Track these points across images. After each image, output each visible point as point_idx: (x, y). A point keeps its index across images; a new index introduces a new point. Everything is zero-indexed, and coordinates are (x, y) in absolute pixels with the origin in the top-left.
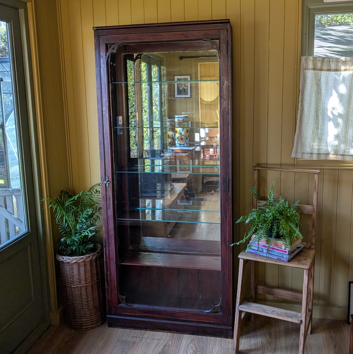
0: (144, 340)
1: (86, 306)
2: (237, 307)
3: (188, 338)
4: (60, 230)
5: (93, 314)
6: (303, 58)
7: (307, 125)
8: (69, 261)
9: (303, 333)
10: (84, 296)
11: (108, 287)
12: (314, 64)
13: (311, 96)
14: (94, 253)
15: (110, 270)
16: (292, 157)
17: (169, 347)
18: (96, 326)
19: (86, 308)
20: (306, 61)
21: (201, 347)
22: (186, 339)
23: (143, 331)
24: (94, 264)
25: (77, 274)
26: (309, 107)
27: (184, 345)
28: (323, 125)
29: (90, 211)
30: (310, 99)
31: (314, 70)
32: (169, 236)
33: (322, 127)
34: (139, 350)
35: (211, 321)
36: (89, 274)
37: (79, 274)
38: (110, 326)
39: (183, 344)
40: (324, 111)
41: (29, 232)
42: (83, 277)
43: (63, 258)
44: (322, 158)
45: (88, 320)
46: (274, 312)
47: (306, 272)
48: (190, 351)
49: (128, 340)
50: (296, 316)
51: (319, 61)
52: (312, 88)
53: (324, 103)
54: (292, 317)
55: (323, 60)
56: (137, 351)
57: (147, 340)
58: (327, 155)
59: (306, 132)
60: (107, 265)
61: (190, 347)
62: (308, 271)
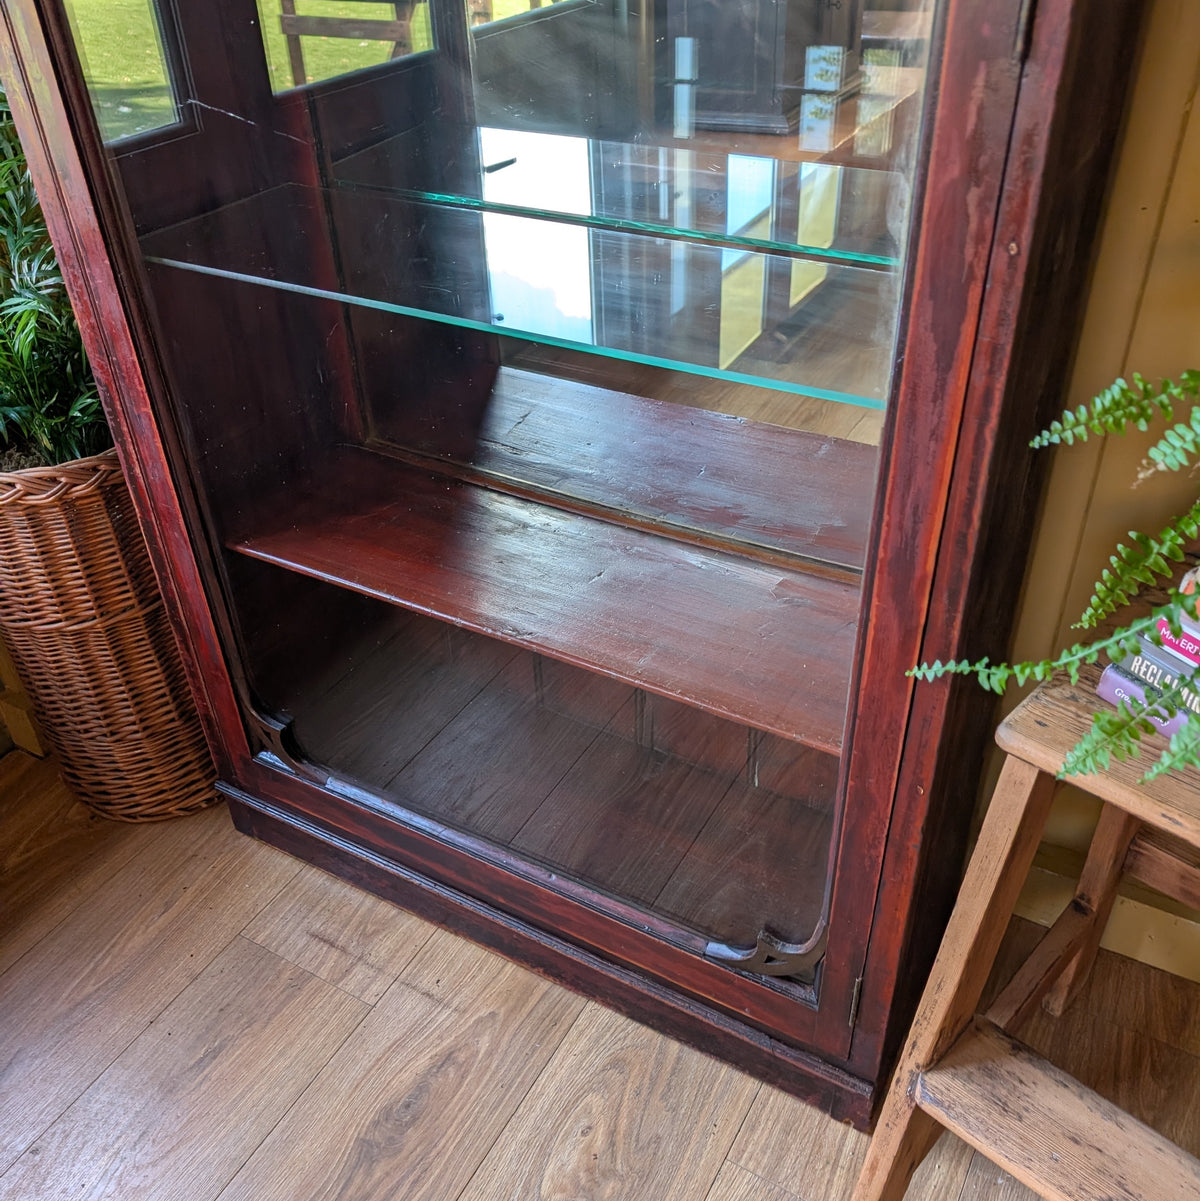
0: (359, 973)
1: (102, 726)
3: (597, 1041)
5: (150, 764)
14: (87, 463)
15: (175, 572)
17: (467, 1072)
18: (182, 813)
19: (105, 735)
22: (587, 1040)
24: (102, 522)
27: (551, 1091)
38: (244, 829)
39: (552, 1076)
45: (129, 786)
49: (282, 951)
56: (281, 1054)
57: (374, 979)
60: (157, 544)
61: (577, 1121)
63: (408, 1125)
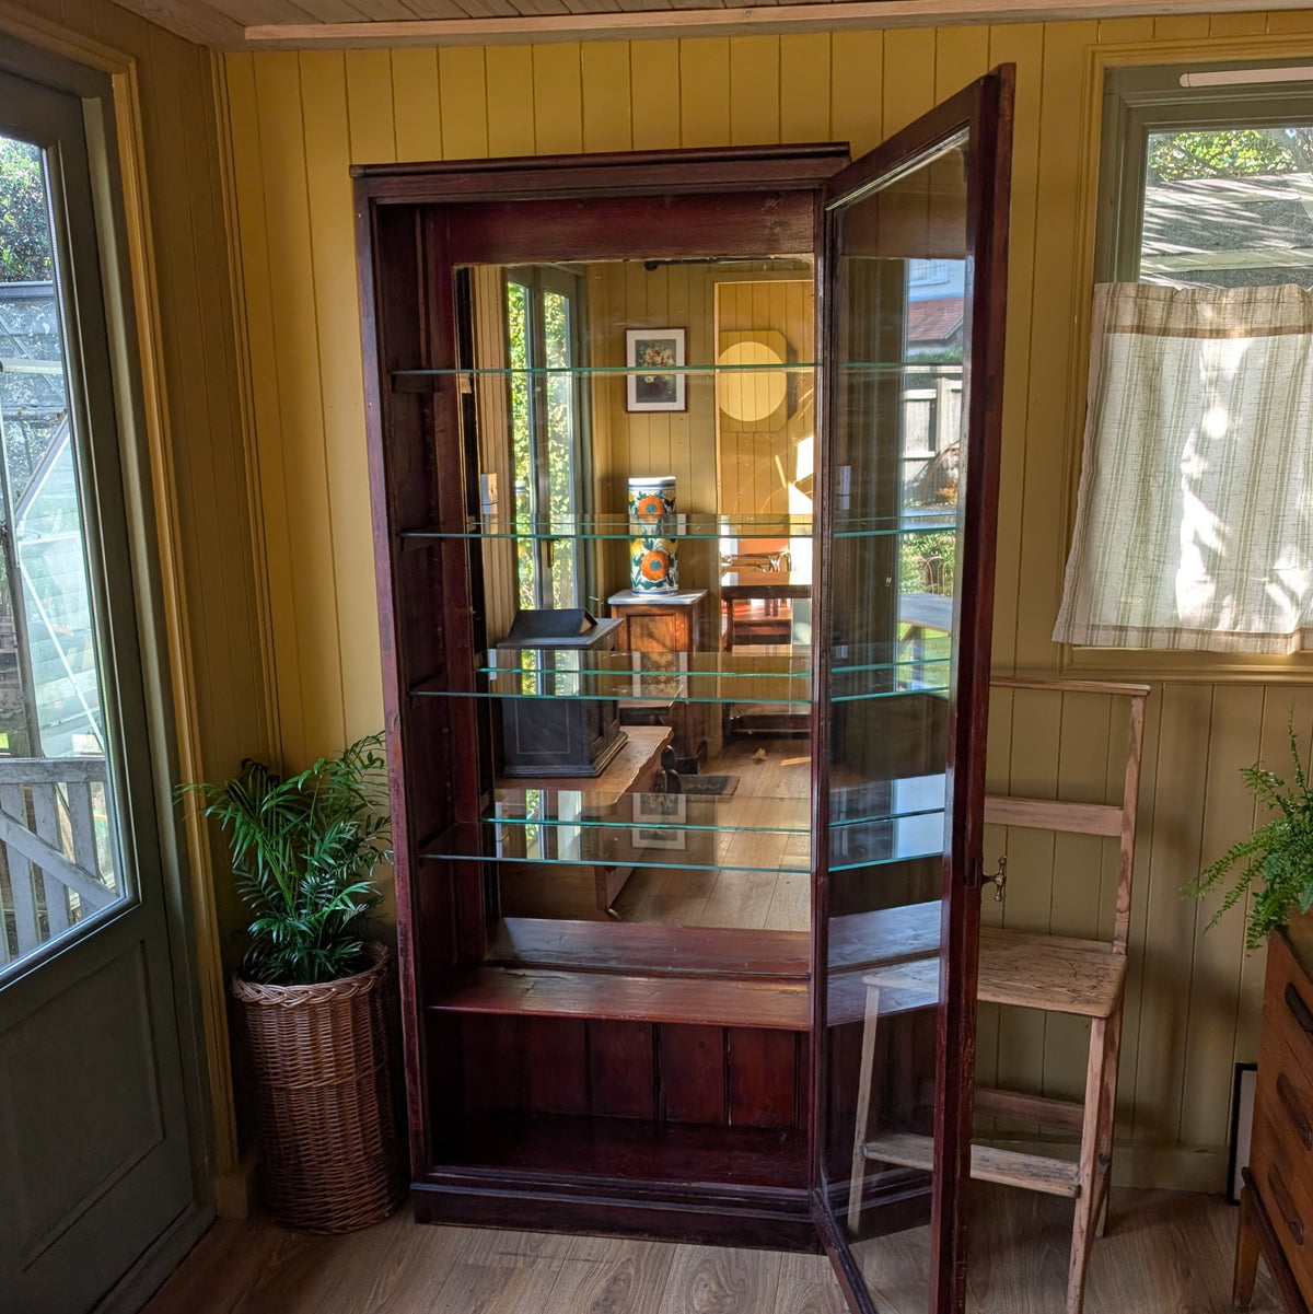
0: (541, 1263)
1: (339, 1155)
2: (856, 1150)
3: (691, 1256)
4: (243, 895)
5: (362, 1181)
6: (1103, 289)
7: (1109, 529)
8: (277, 1000)
9: (1084, 1226)
10: (333, 1122)
11: (417, 1090)
12: (1140, 313)
13: (1125, 423)
14: (365, 974)
16: (1053, 639)
17: (629, 1283)
18: (374, 1222)
19: (340, 1161)
20: (1112, 301)
21: (736, 1282)
22: (685, 1256)
23: (536, 1236)
24: (366, 1012)
25: (307, 1046)
26: (1119, 464)
27: (678, 1276)
28: (1163, 530)
29: (348, 829)
30: (1123, 438)
31: (1138, 332)
32: (611, 910)
33: (1162, 536)
34: (528, 1294)
36: (347, 1046)
37: (315, 1044)
38: (423, 1219)
39: (676, 1272)
40: (1169, 480)
41: (135, 901)
42: (327, 1055)
43: (259, 992)
44: (1160, 643)
45: (347, 1201)
46: (986, 1163)
47: (1098, 1030)
48: (701, 1298)
49: (487, 1263)
50: (1060, 1174)
51: (1159, 300)
52: (1129, 396)
53: (1169, 450)
54: (1048, 1176)
55: (1172, 297)
56: (520, 1298)
57: (552, 1262)
58: (1175, 632)
59: (1104, 554)
61: (698, 1283)
62: (1104, 1022)
63: (612, 1304)
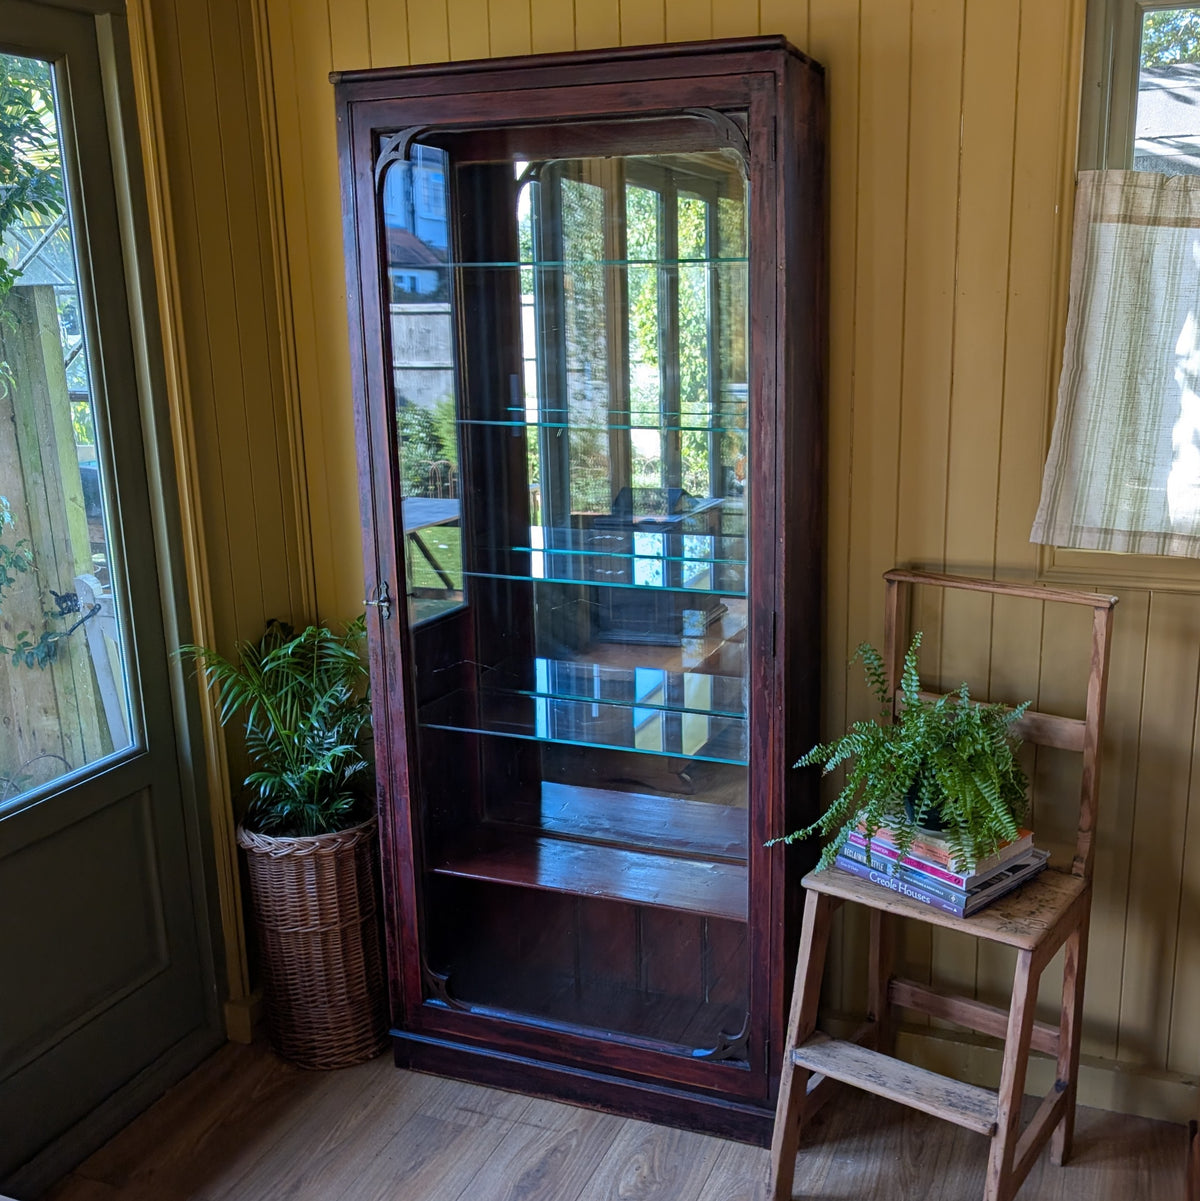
0: (494, 1122)
1: (324, 997)
2: (787, 1054)
3: (636, 1133)
4: (252, 747)
5: (346, 1023)
6: (1087, 177)
7: (1094, 428)
8: (267, 849)
9: (999, 1167)
10: (318, 966)
11: (394, 941)
12: (1127, 201)
13: (1110, 318)
14: (351, 831)
15: (398, 888)
16: (1031, 541)
17: (566, 1156)
18: (358, 1062)
19: (325, 1003)
20: (1098, 189)
21: (668, 1168)
22: (632, 1132)
23: (500, 1094)
24: (352, 864)
25: (294, 894)
26: (1105, 359)
27: (616, 1155)
28: (1153, 430)
29: (341, 691)
30: (1108, 333)
31: (1124, 222)
33: (1151, 437)
34: (469, 1154)
35: (713, 1085)
36: (332, 897)
37: (301, 891)
38: (402, 1064)
39: (614, 1151)
40: (1160, 377)
41: (142, 749)
42: (312, 903)
43: (253, 840)
44: (1148, 548)
45: (331, 1041)
46: (907, 1085)
47: (1024, 962)
48: (629, 1181)
49: (444, 1118)
50: (980, 1108)
51: (1148, 187)
52: (1115, 289)
53: (1160, 346)
54: (966, 1108)
55: (1162, 185)
56: (459, 1159)
57: (503, 1124)
58: (1165, 538)
59: (1089, 453)
60: (390, 871)
61: (632, 1165)
62: (1030, 955)
63: (541, 1177)
